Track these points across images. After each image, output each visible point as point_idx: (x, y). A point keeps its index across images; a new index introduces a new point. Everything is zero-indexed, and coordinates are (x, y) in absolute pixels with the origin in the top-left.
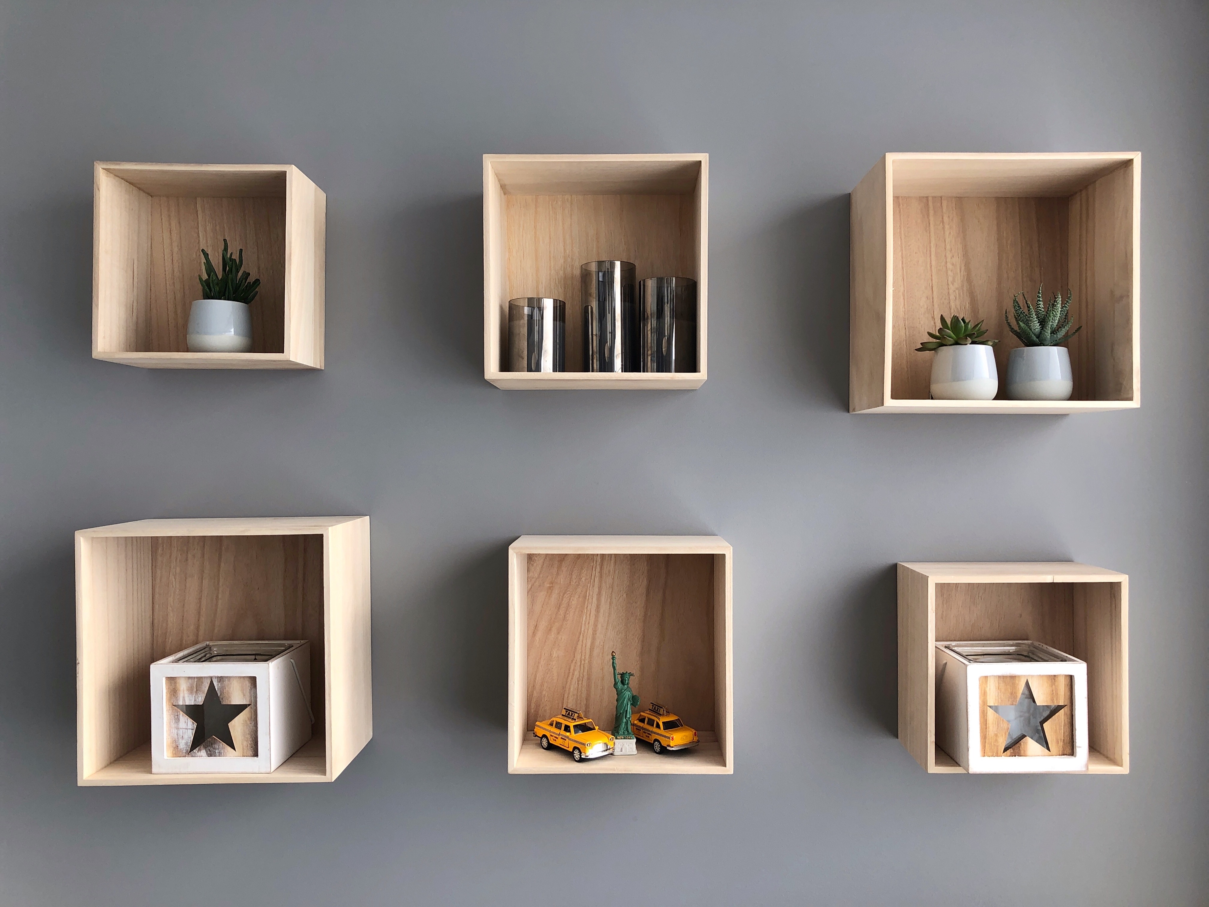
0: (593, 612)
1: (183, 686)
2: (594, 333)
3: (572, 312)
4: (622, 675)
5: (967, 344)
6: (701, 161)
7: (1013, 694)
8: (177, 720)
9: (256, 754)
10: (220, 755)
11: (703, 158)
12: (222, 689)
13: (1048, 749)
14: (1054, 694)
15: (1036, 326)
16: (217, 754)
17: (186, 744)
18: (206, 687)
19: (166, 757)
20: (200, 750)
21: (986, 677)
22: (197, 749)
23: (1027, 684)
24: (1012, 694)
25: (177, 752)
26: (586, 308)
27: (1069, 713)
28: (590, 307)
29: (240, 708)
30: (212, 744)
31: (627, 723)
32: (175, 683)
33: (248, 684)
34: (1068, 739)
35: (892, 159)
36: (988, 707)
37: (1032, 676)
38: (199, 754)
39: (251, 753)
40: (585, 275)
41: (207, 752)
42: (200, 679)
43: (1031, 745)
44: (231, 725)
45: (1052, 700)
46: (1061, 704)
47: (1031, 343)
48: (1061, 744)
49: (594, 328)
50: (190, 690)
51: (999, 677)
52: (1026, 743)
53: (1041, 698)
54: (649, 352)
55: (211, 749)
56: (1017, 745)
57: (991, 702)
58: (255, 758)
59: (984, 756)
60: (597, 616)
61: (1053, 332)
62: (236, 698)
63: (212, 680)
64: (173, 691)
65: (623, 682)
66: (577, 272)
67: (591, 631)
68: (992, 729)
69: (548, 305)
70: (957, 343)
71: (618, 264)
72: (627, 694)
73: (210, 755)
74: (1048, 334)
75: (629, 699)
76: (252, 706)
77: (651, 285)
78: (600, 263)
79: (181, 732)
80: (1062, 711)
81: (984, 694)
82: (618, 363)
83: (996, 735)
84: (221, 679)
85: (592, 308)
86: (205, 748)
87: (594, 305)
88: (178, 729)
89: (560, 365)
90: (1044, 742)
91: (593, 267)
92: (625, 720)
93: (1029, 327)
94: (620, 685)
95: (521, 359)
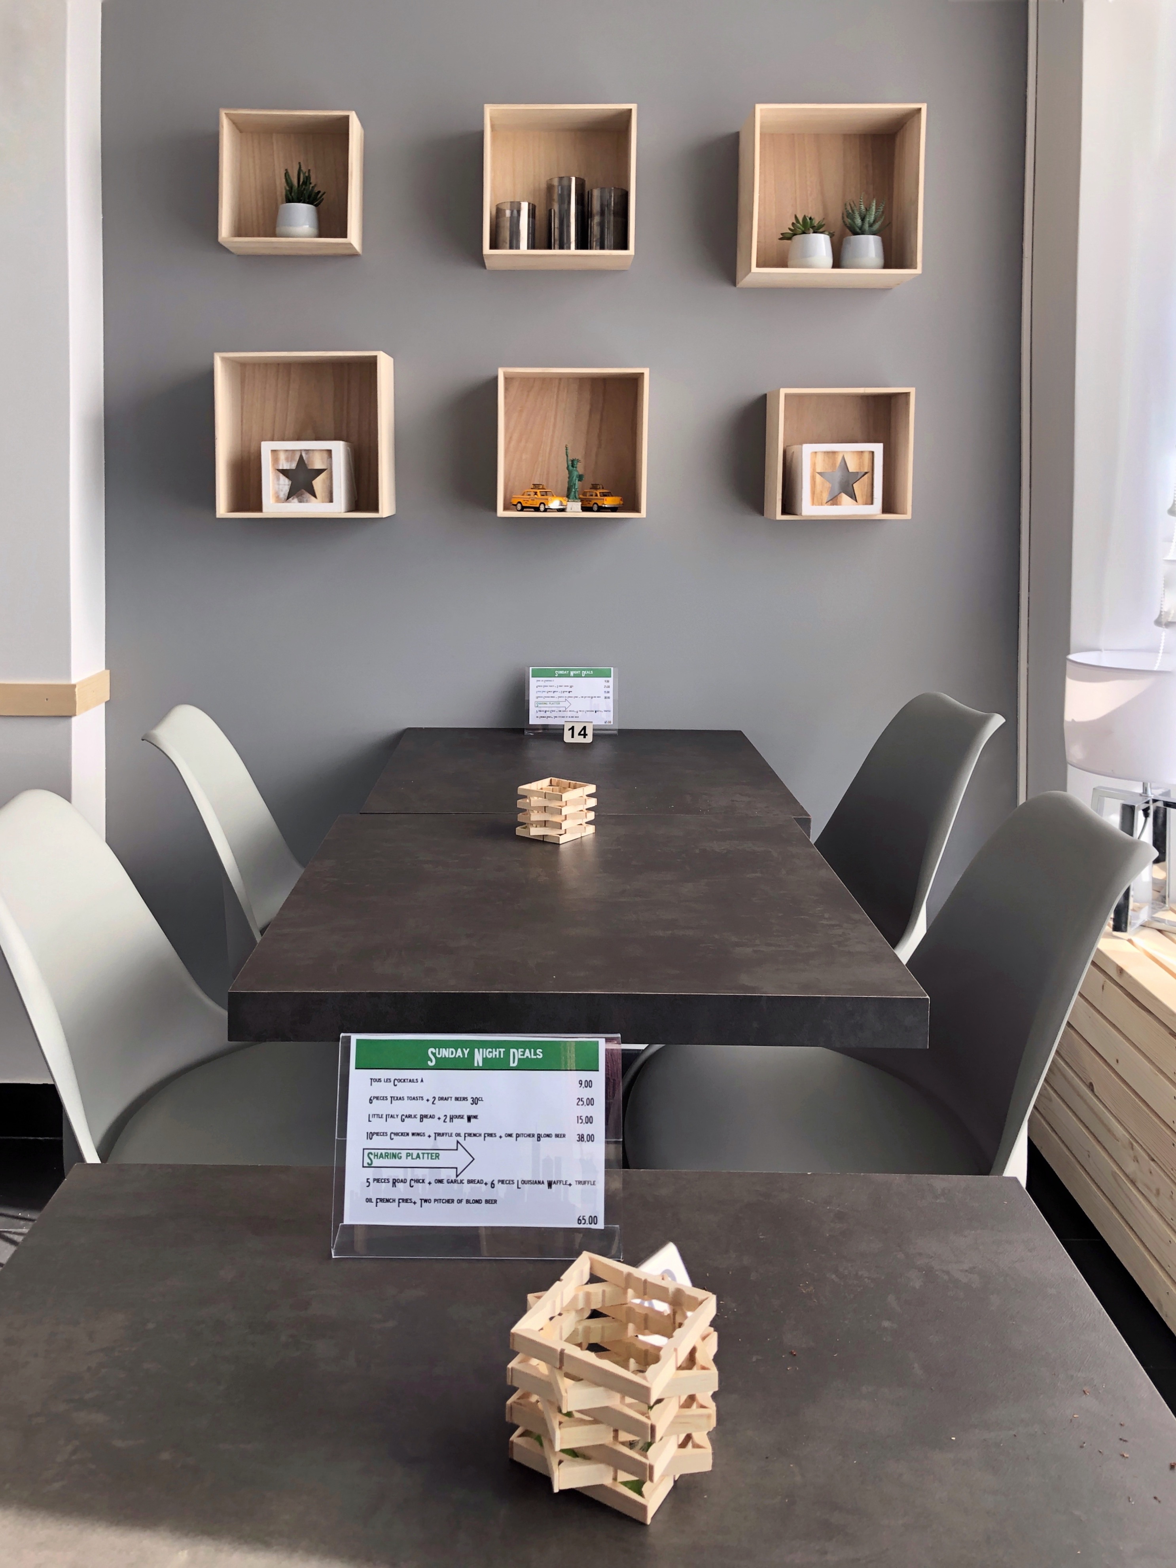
0: (551, 429)
1: (282, 456)
2: (556, 226)
3: (540, 212)
4: (573, 461)
5: (810, 233)
6: (631, 109)
7: (834, 464)
8: (278, 479)
9: (331, 501)
10: (307, 501)
11: (633, 107)
12: (308, 458)
13: (856, 501)
14: (861, 464)
15: (858, 221)
16: (305, 501)
17: (284, 494)
18: (297, 458)
19: (271, 503)
20: (293, 499)
21: (816, 452)
22: (292, 498)
23: (843, 458)
24: (832, 464)
25: (278, 499)
26: (550, 211)
27: (871, 477)
28: (553, 210)
29: (319, 472)
30: (301, 495)
31: (575, 492)
32: (277, 455)
33: (325, 455)
34: (869, 494)
35: (759, 107)
36: (817, 474)
37: (847, 452)
38: (293, 501)
39: (328, 500)
40: (550, 188)
41: (298, 500)
42: (293, 451)
43: (845, 498)
44: (314, 482)
45: (860, 469)
46: (866, 471)
47: (856, 233)
48: (865, 497)
49: (556, 223)
50: (287, 459)
51: (825, 452)
52: (841, 497)
53: (852, 468)
54: (594, 239)
55: (301, 498)
56: (835, 498)
57: (819, 470)
58: (331, 503)
59: (813, 505)
60: (554, 432)
61: (871, 226)
62: (318, 465)
63: (301, 453)
64: (276, 460)
65: (573, 466)
66: (544, 186)
67: (549, 441)
68: (818, 488)
69: (525, 207)
70: (804, 233)
71: (573, 179)
72: (575, 474)
73: (300, 501)
74: (866, 226)
75: (577, 477)
76: (329, 470)
77: (596, 193)
78: (561, 178)
79: (281, 486)
80: (866, 476)
81: (814, 465)
82: (573, 245)
83: (821, 492)
84: (307, 451)
85: (554, 211)
86: (297, 497)
87: (556, 207)
88: (279, 484)
89: (532, 245)
90: (853, 496)
91: (556, 182)
92: (574, 490)
93: (854, 222)
94: (570, 468)
95: (505, 244)
